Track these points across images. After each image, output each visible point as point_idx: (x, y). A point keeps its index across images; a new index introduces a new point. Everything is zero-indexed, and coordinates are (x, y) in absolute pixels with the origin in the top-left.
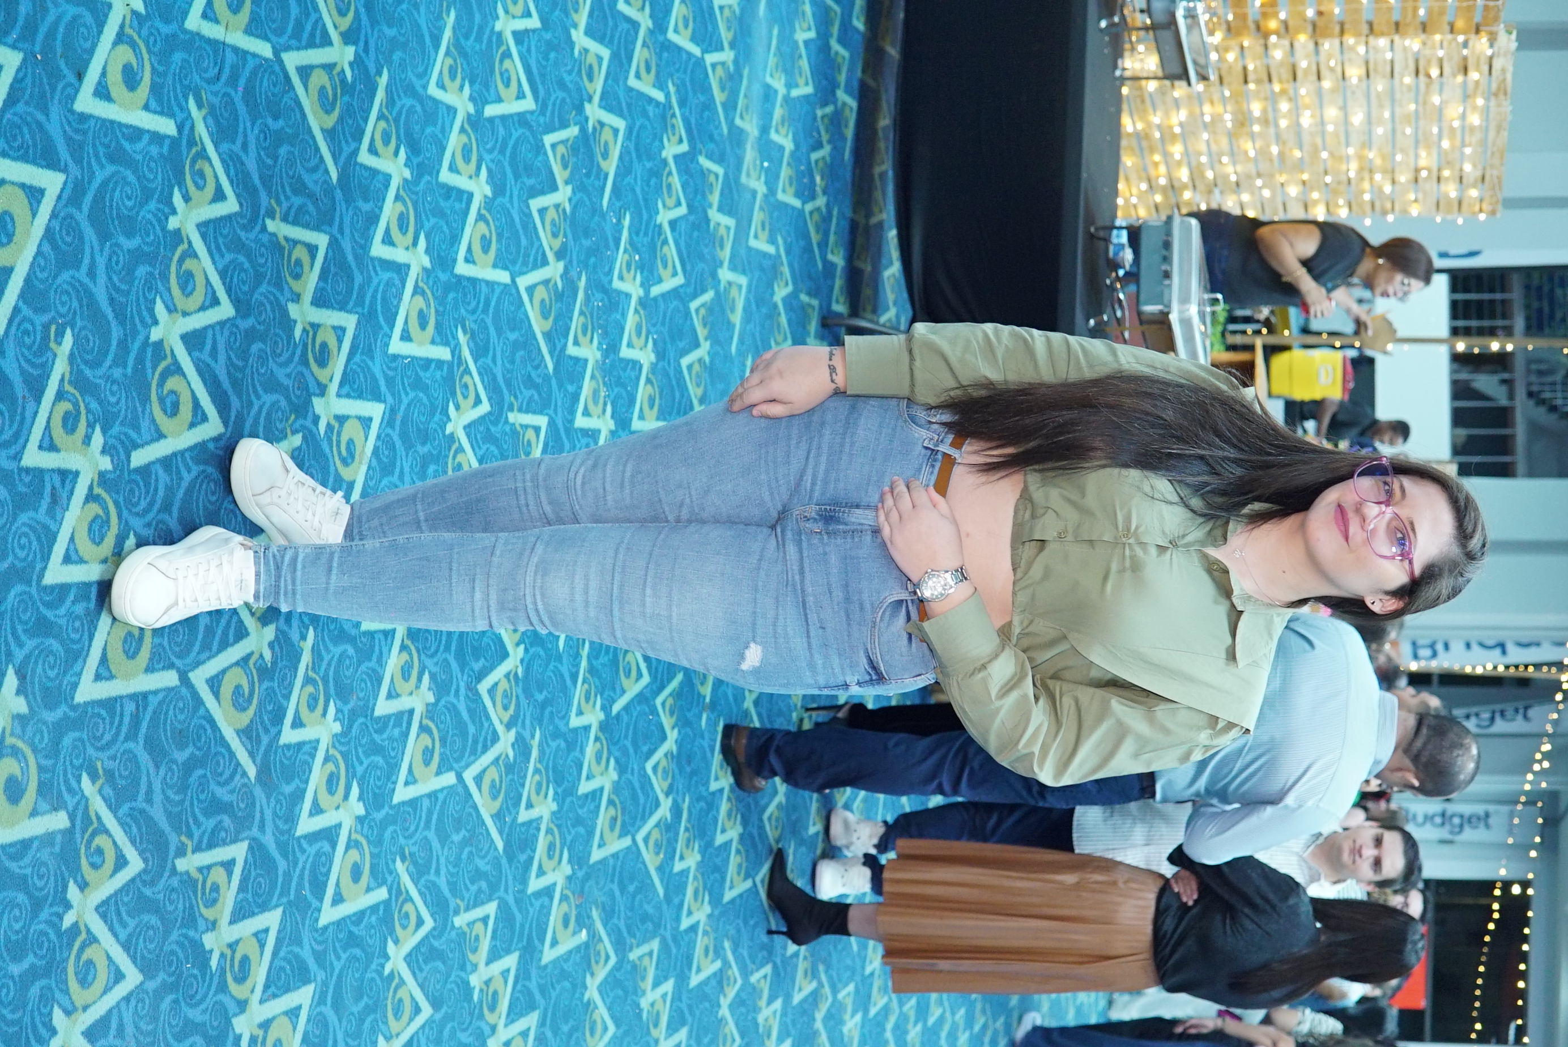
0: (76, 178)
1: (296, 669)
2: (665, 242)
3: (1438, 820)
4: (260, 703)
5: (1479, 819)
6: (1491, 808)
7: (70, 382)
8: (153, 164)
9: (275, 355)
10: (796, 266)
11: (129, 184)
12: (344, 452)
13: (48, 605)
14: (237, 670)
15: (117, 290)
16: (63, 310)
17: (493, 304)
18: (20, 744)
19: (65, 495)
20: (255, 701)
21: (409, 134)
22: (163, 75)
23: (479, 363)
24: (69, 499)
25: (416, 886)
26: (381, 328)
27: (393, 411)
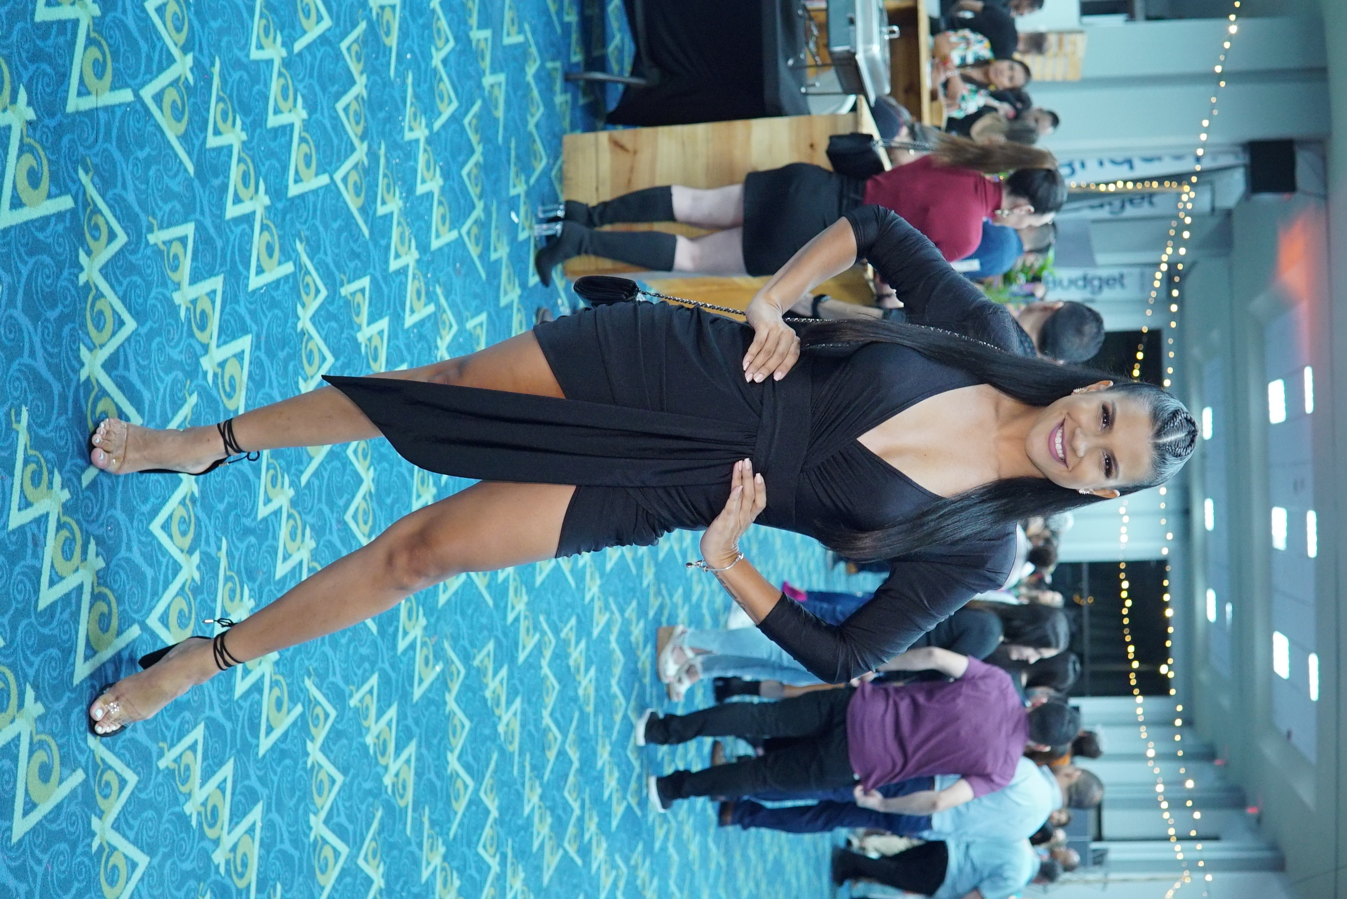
0: (9, 284)
1: (217, 575)
2: (441, 79)
3: (1081, 283)
4: (197, 614)
5: (1114, 279)
6: (1125, 271)
7: (31, 447)
8: (61, 240)
9: (169, 340)
10: (541, 41)
11: (47, 266)
12: (228, 389)
13: (44, 625)
14: (179, 598)
15: (51, 355)
16: (16, 394)
17: (319, 206)
18: (44, 737)
19: (42, 537)
20: (193, 616)
21: (240, 102)
22: (57, 162)
23: (315, 261)
24: (45, 537)
25: (320, 690)
26: (240, 274)
27: (258, 336)
